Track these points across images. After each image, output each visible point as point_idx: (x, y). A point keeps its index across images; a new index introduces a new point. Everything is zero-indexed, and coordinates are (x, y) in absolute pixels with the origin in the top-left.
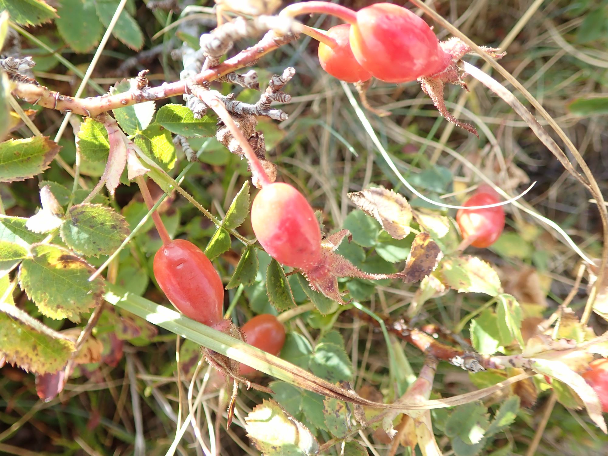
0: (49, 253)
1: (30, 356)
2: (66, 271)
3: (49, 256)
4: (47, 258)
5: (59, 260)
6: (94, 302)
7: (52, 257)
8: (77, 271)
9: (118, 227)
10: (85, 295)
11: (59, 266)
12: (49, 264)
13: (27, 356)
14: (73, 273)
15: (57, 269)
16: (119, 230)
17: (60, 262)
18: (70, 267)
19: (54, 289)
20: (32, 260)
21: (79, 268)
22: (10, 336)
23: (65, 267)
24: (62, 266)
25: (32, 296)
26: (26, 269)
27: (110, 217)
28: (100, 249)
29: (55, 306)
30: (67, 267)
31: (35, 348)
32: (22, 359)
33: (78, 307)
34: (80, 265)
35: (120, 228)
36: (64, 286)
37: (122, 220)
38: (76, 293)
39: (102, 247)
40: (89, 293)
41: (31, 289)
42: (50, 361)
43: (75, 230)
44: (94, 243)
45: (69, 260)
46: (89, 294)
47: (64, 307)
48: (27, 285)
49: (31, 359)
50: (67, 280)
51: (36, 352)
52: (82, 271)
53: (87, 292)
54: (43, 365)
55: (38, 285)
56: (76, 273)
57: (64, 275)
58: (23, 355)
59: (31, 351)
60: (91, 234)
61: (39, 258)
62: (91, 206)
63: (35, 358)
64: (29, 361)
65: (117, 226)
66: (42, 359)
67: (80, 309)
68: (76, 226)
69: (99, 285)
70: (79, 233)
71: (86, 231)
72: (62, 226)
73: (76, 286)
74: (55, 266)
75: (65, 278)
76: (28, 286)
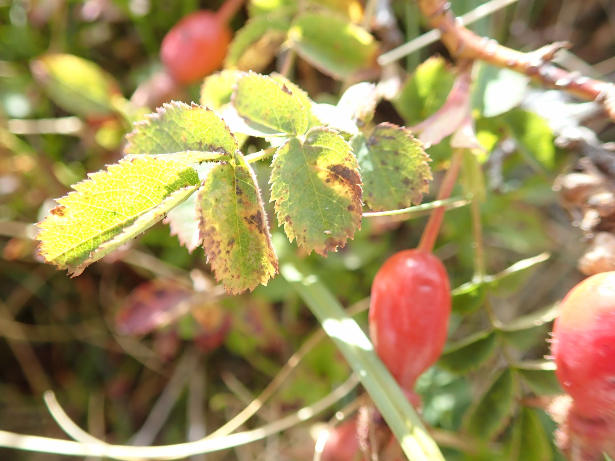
0: (328, 150)
1: (222, 247)
2: (325, 186)
3: (323, 155)
4: (321, 155)
5: (328, 168)
6: (324, 247)
7: (326, 158)
8: (336, 196)
9: (410, 186)
10: (322, 230)
11: (323, 175)
12: (315, 163)
13: (219, 243)
14: (330, 194)
15: (317, 177)
16: (408, 190)
17: (329, 170)
18: (333, 185)
19: (298, 195)
20: (300, 146)
21: (342, 195)
22: (220, 206)
23: (328, 181)
24: (326, 178)
25: (275, 181)
26: (290, 148)
27: (415, 167)
28: (370, 195)
29: (286, 214)
30: (329, 183)
31: (231, 243)
32: (213, 242)
33: (305, 238)
34: (347, 192)
35: (412, 189)
36: (310, 202)
37: (425, 181)
38: (314, 220)
39: (375, 194)
40: (327, 232)
41: (279, 173)
42: (233, 272)
43: (364, 151)
44: (371, 183)
45: (340, 176)
46: (325, 233)
47: (293, 225)
48: (278, 165)
49: (220, 252)
50: (317, 198)
51: (229, 248)
52: (341, 201)
53: (325, 230)
54: (226, 270)
55: (288, 176)
56: (333, 198)
57: (318, 189)
58: (216, 238)
59: (226, 241)
60: (376, 170)
61: (312, 148)
62: (409, 137)
63: (223, 255)
64: (216, 252)
65: (412, 183)
66: (229, 264)
67: (305, 242)
68: (369, 149)
69: (345, 233)
70: (365, 158)
71: (373, 163)
72: (355, 137)
73: (320, 213)
74: (318, 171)
75: (316, 193)
76: (279, 167)
